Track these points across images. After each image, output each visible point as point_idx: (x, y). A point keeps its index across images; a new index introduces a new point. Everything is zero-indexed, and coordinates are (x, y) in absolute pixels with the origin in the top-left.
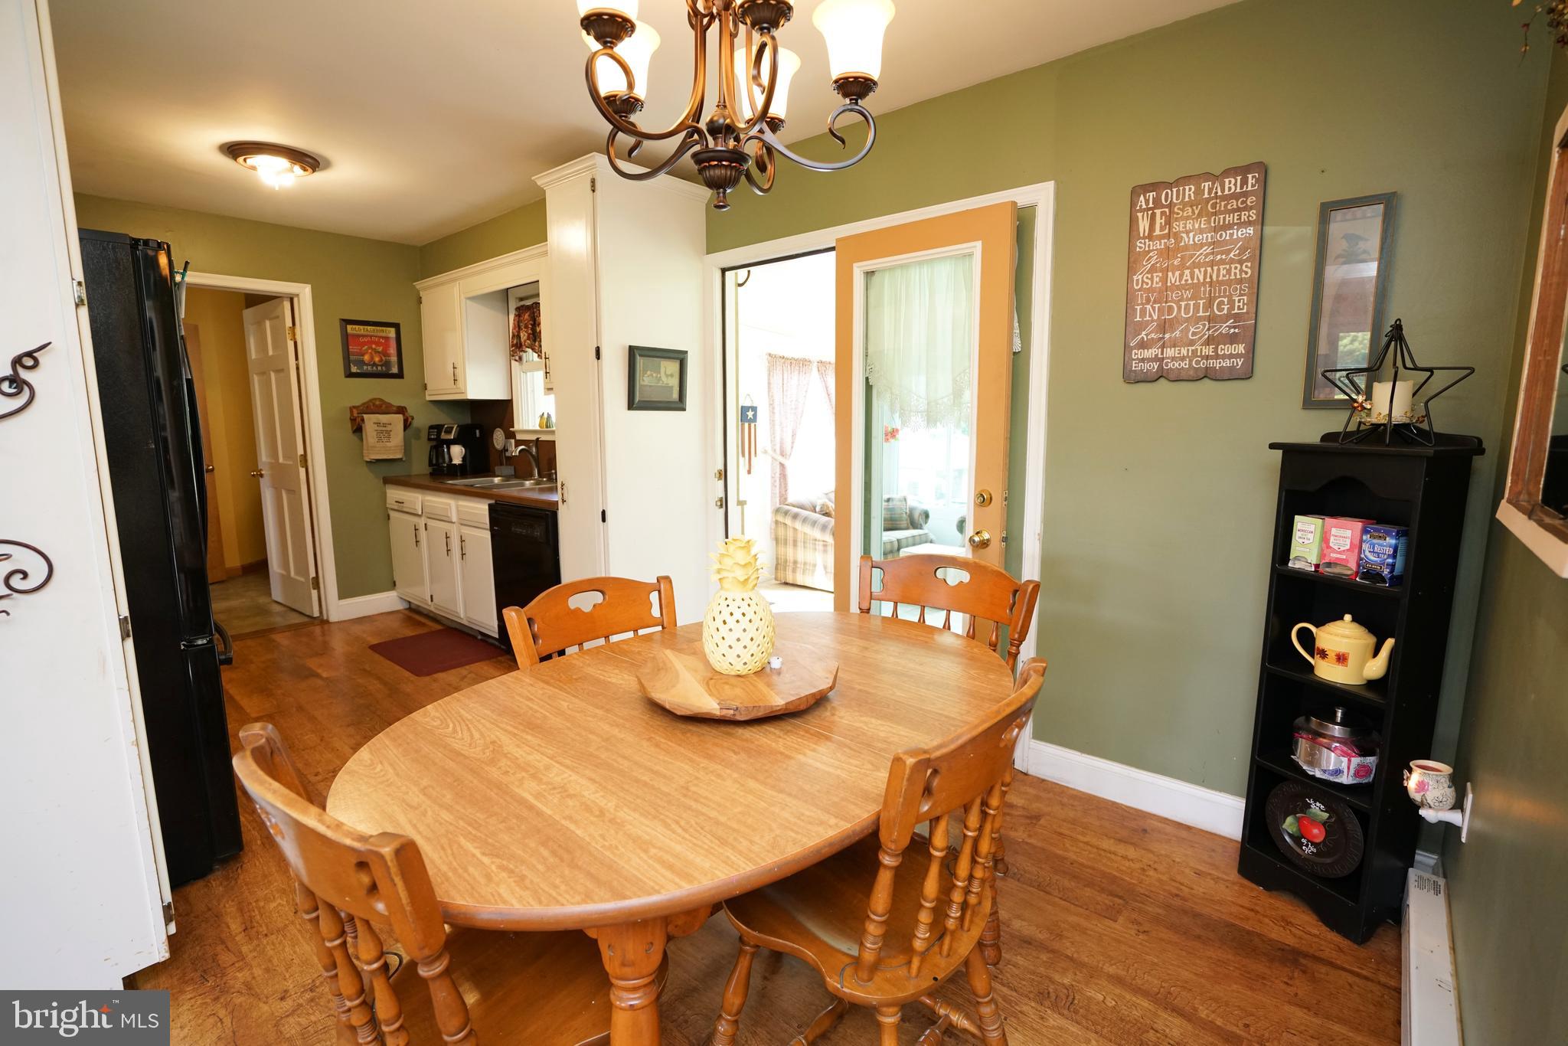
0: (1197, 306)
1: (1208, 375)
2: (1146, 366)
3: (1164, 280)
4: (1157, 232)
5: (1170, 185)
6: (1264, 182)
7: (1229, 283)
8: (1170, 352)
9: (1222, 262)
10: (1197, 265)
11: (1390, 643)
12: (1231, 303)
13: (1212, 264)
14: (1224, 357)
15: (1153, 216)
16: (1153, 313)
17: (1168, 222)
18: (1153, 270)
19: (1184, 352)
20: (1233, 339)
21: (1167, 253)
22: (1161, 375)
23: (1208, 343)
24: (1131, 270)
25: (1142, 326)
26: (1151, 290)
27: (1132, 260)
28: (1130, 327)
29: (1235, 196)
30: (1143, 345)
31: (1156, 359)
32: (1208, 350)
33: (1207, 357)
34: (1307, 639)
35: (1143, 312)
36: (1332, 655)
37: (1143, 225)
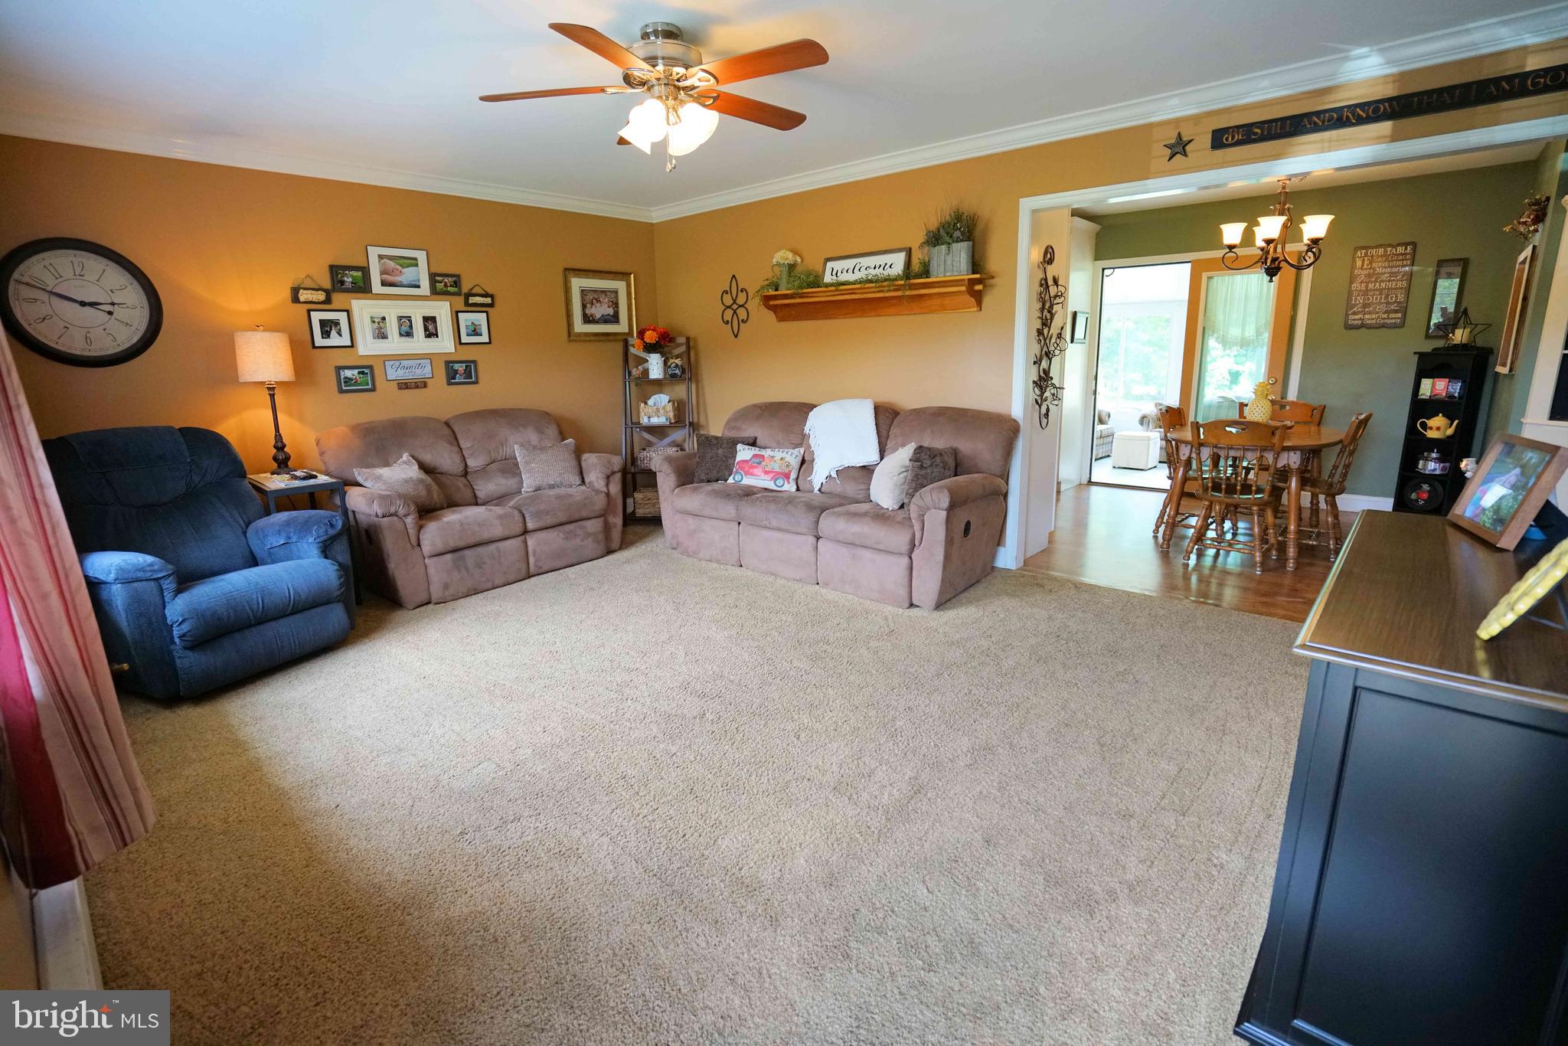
0: (1381, 298)
1: (1383, 326)
2: (1355, 322)
3: (1367, 286)
4: (1365, 267)
5: (1372, 248)
6: (1414, 250)
7: (1396, 289)
8: (1367, 316)
9: (1394, 280)
10: (1382, 281)
11: (1457, 421)
12: (1397, 297)
13: (1389, 281)
14: (1392, 319)
15: (1364, 260)
16: (1360, 300)
17: (1371, 263)
18: (1362, 282)
19: (1374, 316)
20: (1396, 311)
21: (1369, 276)
22: (1363, 326)
23: (1385, 313)
24: (1351, 283)
25: (1355, 305)
26: (1360, 290)
27: (1352, 277)
28: (1349, 306)
29: (1401, 254)
30: (1354, 313)
31: (1361, 319)
32: (1385, 316)
33: (1384, 319)
34: (1424, 426)
35: (1356, 299)
36: (1434, 428)
37: (1359, 263)
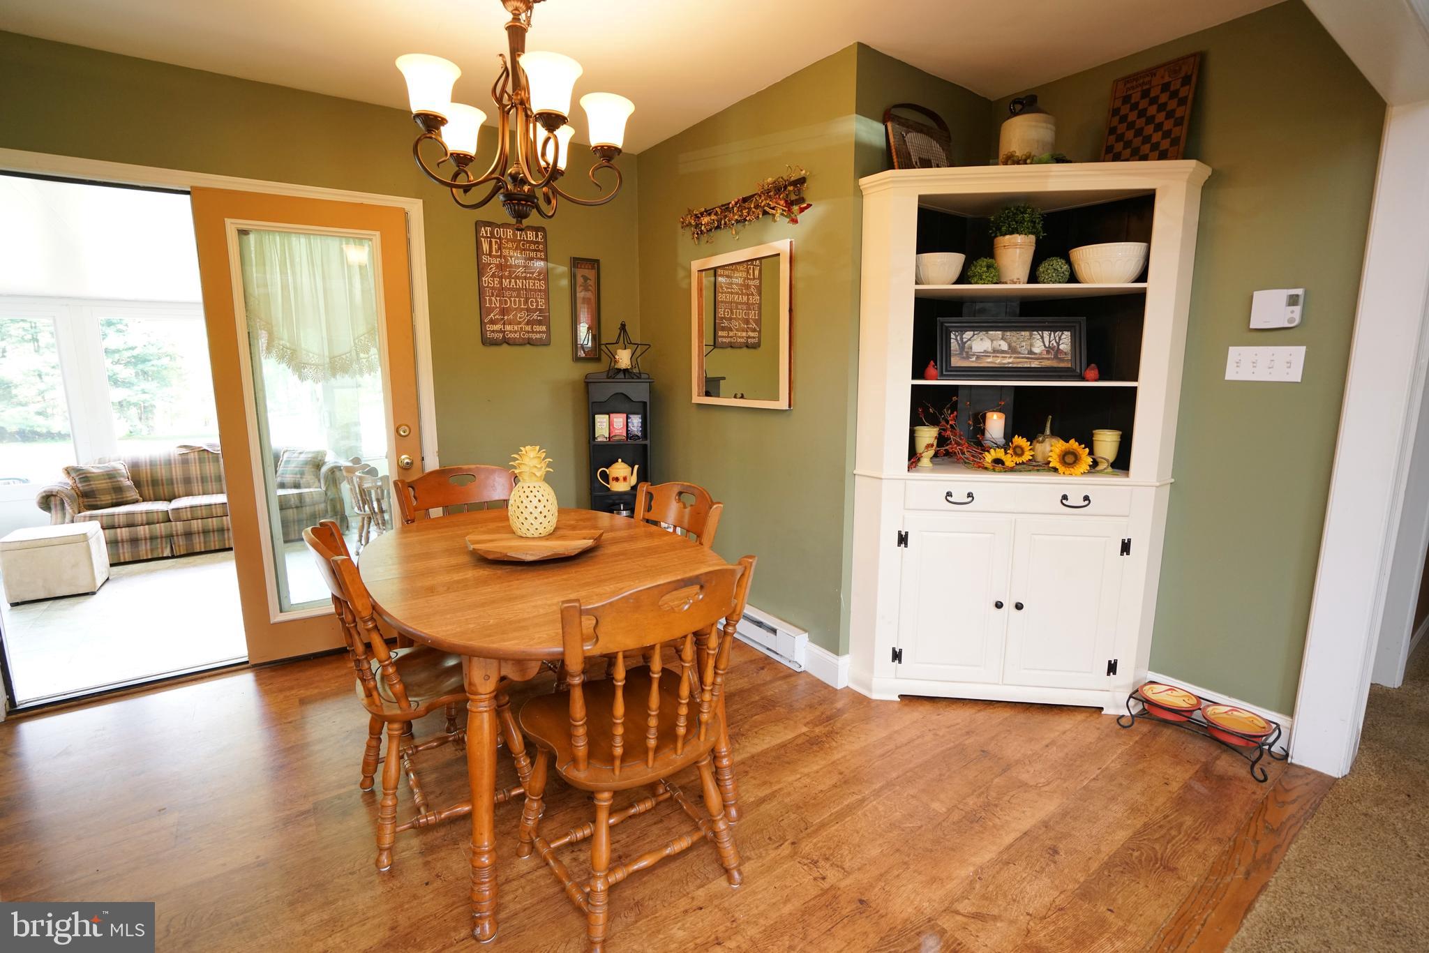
0: (520, 301)
1: (530, 342)
2: (496, 336)
3: (501, 283)
4: (494, 253)
5: (499, 226)
6: (545, 237)
7: (535, 290)
8: (508, 328)
9: (530, 278)
10: (517, 278)
11: (636, 467)
12: (537, 302)
13: (525, 278)
14: (537, 332)
15: (491, 242)
16: (496, 302)
17: (500, 248)
18: (493, 276)
19: (516, 328)
20: (540, 323)
21: (501, 267)
22: (506, 341)
23: (528, 323)
24: (480, 274)
25: (490, 310)
26: (493, 288)
27: (481, 267)
28: (483, 310)
29: (532, 242)
30: (492, 322)
31: (501, 331)
32: (528, 328)
33: (528, 332)
35: (490, 300)
36: (621, 479)
37: (485, 247)
